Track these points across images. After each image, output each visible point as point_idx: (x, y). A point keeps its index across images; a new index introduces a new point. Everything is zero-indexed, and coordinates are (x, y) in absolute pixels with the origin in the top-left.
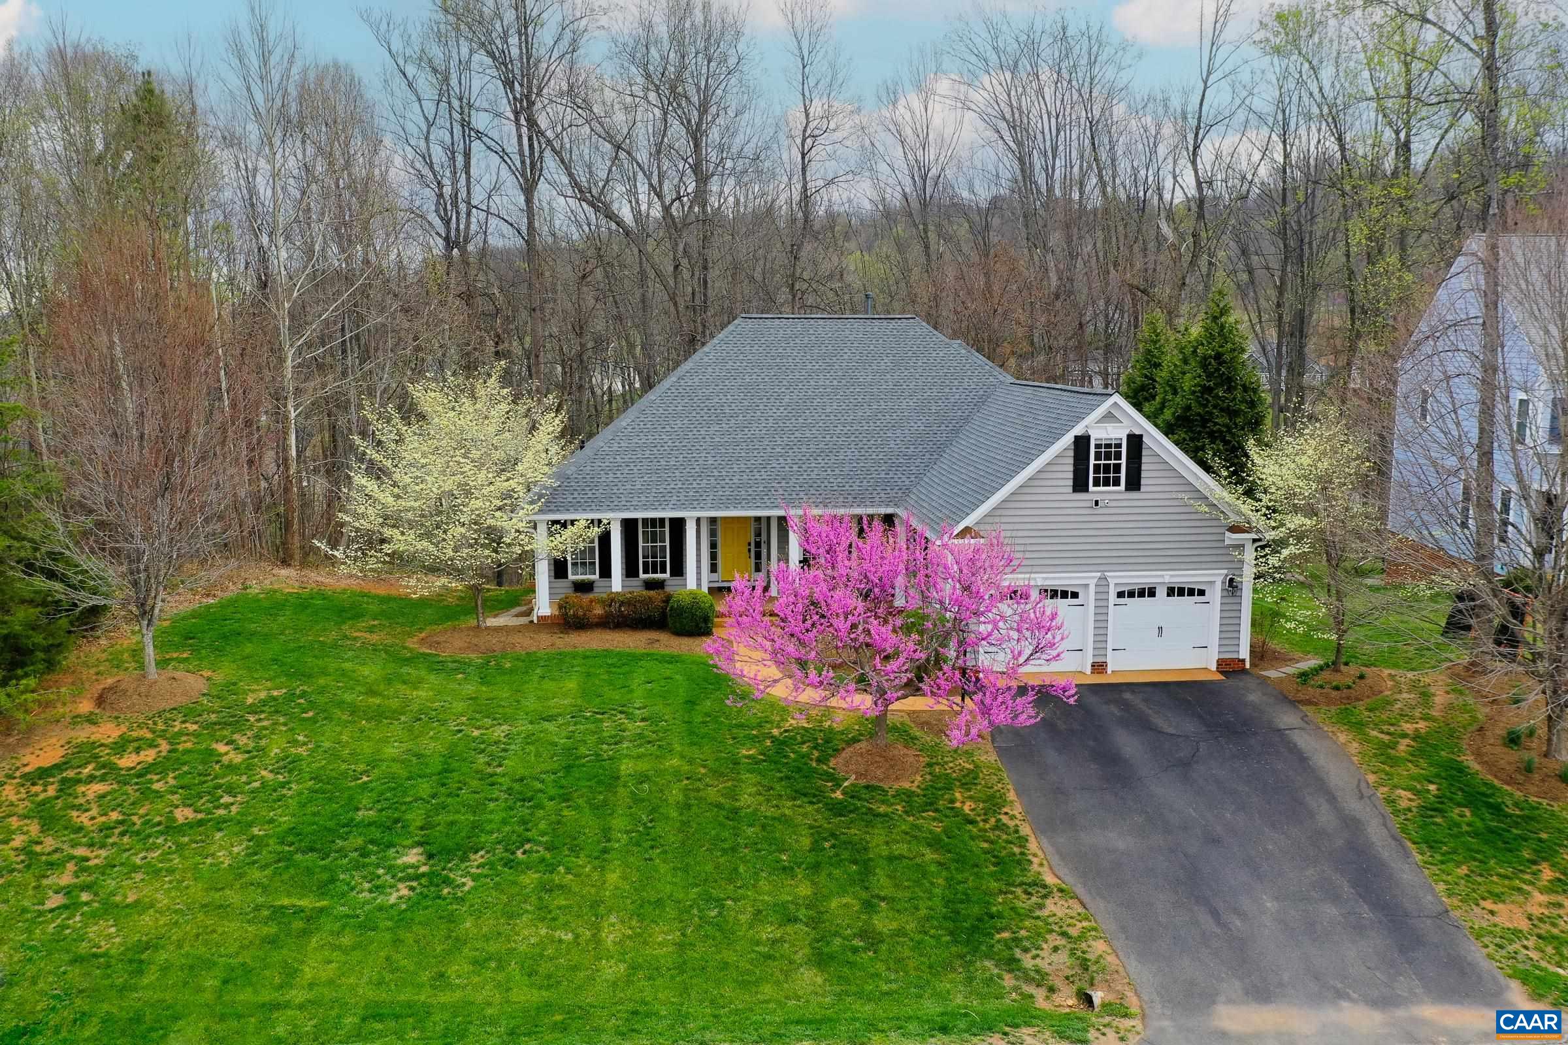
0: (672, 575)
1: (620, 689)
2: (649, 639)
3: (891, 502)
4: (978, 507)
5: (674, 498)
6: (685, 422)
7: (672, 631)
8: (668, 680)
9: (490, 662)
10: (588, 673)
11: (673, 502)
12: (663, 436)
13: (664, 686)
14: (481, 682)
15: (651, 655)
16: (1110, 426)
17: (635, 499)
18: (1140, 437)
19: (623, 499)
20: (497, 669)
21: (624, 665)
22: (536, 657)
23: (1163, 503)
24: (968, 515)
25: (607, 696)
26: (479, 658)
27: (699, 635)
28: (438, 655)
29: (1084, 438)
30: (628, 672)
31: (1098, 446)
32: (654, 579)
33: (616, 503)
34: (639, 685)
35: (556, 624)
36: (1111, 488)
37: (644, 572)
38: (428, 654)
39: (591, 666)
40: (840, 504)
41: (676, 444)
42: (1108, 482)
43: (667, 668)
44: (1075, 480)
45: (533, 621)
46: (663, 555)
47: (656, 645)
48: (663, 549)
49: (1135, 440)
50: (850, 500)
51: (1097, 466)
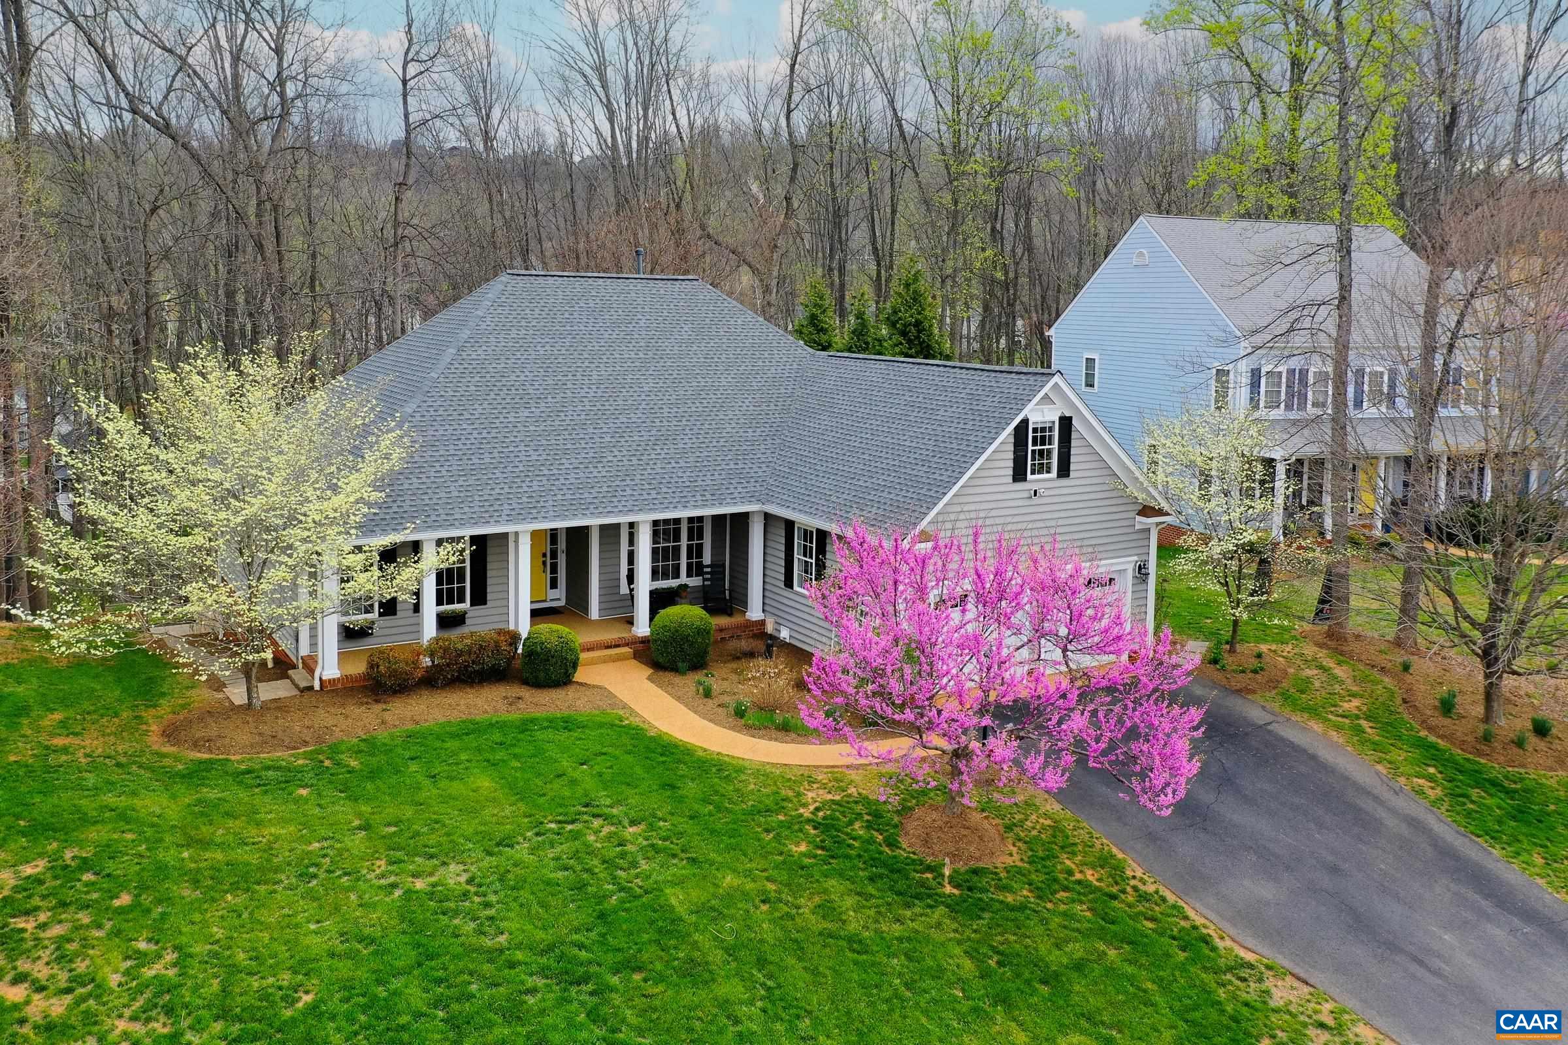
0: (472, 605)
1: (558, 780)
2: (506, 698)
3: (752, 497)
4: (935, 504)
5: (506, 506)
6: (485, 406)
7: (526, 682)
8: (603, 757)
9: (322, 762)
10: (488, 761)
11: (506, 512)
12: (465, 426)
13: (611, 767)
14: (348, 798)
15: (533, 721)
16: (1046, 408)
17: (457, 510)
18: (1070, 418)
19: (441, 511)
20: (349, 772)
21: (518, 741)
22: (385, 745)
23: (1088, 489)
24: (926, 514)
25: (551, 794)
26: (297, 757)
27: (565, 684)
28: (227, 760)
29: (1025, 422)
30: (539, 752)
31: (1035, 430)
32: (453, 611)
33: (433, 518)
34: (574, 769)
35: (352, 689)
36: (1045, 476)
37: (438, 604)
38: (210, 762)
39: (479, 750)
40: (700, 503)
41: (484, 435)
42: (1042, 469)
43: (580, 739)
44: (1014, 469)
45: (311, 688)
46: (462, 579)
47: (521, 705)
48: (461, 571)
49: (1066, 423)
50: (709, 497)
51: (1033, 452)
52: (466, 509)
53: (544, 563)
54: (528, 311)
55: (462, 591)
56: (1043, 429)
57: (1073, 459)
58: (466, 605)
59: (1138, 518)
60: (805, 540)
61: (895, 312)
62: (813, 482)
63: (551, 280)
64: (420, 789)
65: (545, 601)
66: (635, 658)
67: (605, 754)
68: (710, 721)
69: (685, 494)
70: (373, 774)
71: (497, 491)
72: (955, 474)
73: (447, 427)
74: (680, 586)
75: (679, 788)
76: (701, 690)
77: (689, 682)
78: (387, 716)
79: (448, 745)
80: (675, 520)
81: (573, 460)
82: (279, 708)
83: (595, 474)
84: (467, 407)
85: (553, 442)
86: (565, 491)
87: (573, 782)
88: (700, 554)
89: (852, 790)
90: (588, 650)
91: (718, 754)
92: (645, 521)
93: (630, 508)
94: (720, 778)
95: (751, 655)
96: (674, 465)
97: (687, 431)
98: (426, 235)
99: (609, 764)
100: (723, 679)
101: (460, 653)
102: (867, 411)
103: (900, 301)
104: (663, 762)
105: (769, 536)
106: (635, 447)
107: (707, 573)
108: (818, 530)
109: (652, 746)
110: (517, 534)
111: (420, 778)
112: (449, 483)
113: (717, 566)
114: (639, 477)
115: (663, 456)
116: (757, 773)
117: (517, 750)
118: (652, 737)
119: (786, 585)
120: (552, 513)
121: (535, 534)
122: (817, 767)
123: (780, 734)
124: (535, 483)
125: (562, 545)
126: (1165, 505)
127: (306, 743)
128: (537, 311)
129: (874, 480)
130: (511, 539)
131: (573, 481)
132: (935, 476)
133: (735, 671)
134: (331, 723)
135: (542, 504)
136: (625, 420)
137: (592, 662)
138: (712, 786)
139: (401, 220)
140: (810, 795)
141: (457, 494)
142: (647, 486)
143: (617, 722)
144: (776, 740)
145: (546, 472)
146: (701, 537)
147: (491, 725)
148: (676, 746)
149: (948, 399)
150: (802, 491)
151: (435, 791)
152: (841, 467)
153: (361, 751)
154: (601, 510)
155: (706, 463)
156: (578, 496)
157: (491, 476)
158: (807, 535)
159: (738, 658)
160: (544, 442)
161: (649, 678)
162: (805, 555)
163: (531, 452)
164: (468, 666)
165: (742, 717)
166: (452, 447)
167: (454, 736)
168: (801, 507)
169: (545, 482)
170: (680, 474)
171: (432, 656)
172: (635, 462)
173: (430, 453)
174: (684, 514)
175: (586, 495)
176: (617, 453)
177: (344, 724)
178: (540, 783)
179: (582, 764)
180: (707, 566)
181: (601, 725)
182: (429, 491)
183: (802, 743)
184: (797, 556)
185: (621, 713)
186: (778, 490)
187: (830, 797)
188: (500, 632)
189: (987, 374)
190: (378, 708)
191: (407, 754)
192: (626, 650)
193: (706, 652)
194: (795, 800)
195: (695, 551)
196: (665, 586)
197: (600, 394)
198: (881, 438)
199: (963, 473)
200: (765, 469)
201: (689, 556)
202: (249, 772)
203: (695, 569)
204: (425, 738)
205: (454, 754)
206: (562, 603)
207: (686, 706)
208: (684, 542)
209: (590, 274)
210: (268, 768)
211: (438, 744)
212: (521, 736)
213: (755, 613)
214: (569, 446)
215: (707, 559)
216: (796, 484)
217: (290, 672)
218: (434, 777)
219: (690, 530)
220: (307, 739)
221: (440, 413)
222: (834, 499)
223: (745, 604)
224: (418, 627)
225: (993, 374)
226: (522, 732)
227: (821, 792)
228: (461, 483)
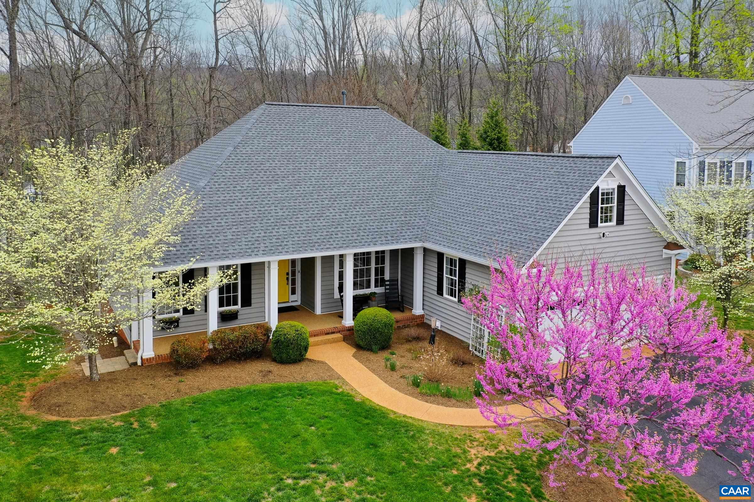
0: (242, 307)
1: (295, 440)
2: (261, 371)
3: (416, 238)
4: (543, 243)
5: (262, 245)
6: (250, 182)
7: (274, 360)
8: (326, 420)
9: (132, 424)
10: (245, 423)
11: (262, 249)
12: (237, 194)
13: (331, 429)
14: (144, 456)
15: (278, 389)
16: (610, 180)
17: (231, 247)
18: (624, 186)
19: (220, 248)
20: (149, 433)
21: (268, 406)
22: (177, 409)
23: (634, 232)
24: (537, 249)
25: (290, 452)
26: (115, 419)
27: (300, 361)
28: (67, 422)
29: (597, 189)
30: (281, 416)
31: (603, 194)
32: (230, 311)
33: (215, 252)
34: (306, 431)
35: (161, 364)
36: (609, 224)
37: (220, 307)
38: (56, 424)
39: (241, 415)
40: (384, 242)
41: (249, 200)
42: (607, 220)
43: (309, 404)
44: (590, 219)
45: (136, 364)
46: (235, 290)
47: (271, 377)
48: (235, 285)
49: (622, 189)
50: (390, 238)
51: (602, 208)
52: (237, 247)
53: (288, 279)
54: (278, 126)
55: (235, 298)
56: (608, 194)
57: (625, 213)
58: (238, 307)
59: (665, 251)
60: (451, 265)
61: (485, 133)
62: (455, 229)
63: (292, 108)
64: (196, 448)
65: (288, 302)
66: (344, 340)
67: (326, 417)
68: (396, 389)
69: (375, 236)
70: (165, 435)
71: (257, 235)
72: (554, 223)
73: (226, 195)
74: (371, 294)
75: (379, 447)
76: (389, 366)
77: (380, 358)
78: (182, 386)
79: (219, 410)
80: (367, 252)
81: (305, 215)
82: (110, 381)
83: (319, 224)
84: (239, 182)
85: (293, 204)
86: (300, 235)
87: (305, 442)
88: (383, 273)
89: (502, 448)
90: (315, 336)
91: (404, 416)
92: (349, 253)
93: (341, 245)
94: (408, 437)
95: (418, 339)
96: (368, 218)
97: (375, 198)
98: (226, 95)
99: (330, 426)
100: (402, 357)
101: (231, 342)
102: (487, 184)
103: (488, 126)
104: (368, 424)
105: (427, 262)
106: (343, 207)
107: (388, 285)
108: (460, 260)
109: (359, 410)
110: (269, 262)
111: (198, 438)
112: (226, 230)
113: (393, 281)
114: (346, 225)
115: (361, 212)
116: (434, 433)
117: (266, 414)
118: (357, 403)
119: (438, 293)
120: (291, 249)
121: (281, 263)
122: (473, 427)
123: (445, 400)
124: (281, 230)
125: (298, 267)
126: (682, 243)
127: (124, 408)
128: (283, 126)
129: (497, 227)
130: (266, 265)
131: (305, 228)
132: (540, 224)
133: (409, 351)
134: (143, 392)
135: (285, 243)
136: (337, 191)
137: (317, 344)
138: (403, 445)
139: (214, 87)
140: (473, 451)
141: (231, 237)
142: (351, 232)
143: (334, 390)
144: (442, 404)
145: (288, 223)
146: (383, 263)
147: (250, 393)
148: (375, 410)
149: (541, 175)
150: (449, 234)
151: (207, 450)
152: (473, 219)
153: (159, 415)
154: (322, 247)
155: (387, 217)
156: (309, 238)
157: (253, 225)
158: (452, 262)
159: (410, 341)
160: (287, 204)
161: (354, 356)
162: (451, 275)
163: (279, 210)
164: (237, 350)
165: (418, 386)
166: (229, 207)
167: (224, 402)
168: (447, 244)
169: (287, 229)
170: (371, 224)
171: (213, 343)
172: (344, 216)
173: (215, 211)
174: (373, 249)
175: (313, 237)
176: (332, 211)
177: (152, 392)
178: (282, 443)
179: (311, 426)
180: (388, 281)
181: (324, 393)
182: (213, 235)
183: (460, 407)
184: (446, 276)
185: (337, 382)
186: (433, 233)
187: (487, 453)
188: (258, 326)
189: (567, 159)
190: (178, 378)
191: (191, 418)
192: (339, 335)
193: (390, 338)
194: (462, 456)
195: (380, 272)
196: (361, 293)
197: (321, 175)
198: (499, 201)
199: (559, 223)
200: (423, 220)
201: (376, 274)
202: (80, 432)
203: (380, 282)
204: (205, 404)
205: (223, 418)
206: (299, 303)
207: (379, 377)
208: (373, 266)
209: (314, 105)
210: (93, 430)
211: (213, 409)
212: (270, 402)
213: (418, 310)
214: (302, 207)
215: (387, 276)
216: (444, 230)
217: (125, 351)
218: (207, 437)
219: (377, 258)
220: (125, 405)
221: (222, 186)
222: (470, 239)
223: (411, 304)
224: (205, 322)
225: (572, 159)
226: (270, 399)
227: (480, 449)
228: (234, 230)
